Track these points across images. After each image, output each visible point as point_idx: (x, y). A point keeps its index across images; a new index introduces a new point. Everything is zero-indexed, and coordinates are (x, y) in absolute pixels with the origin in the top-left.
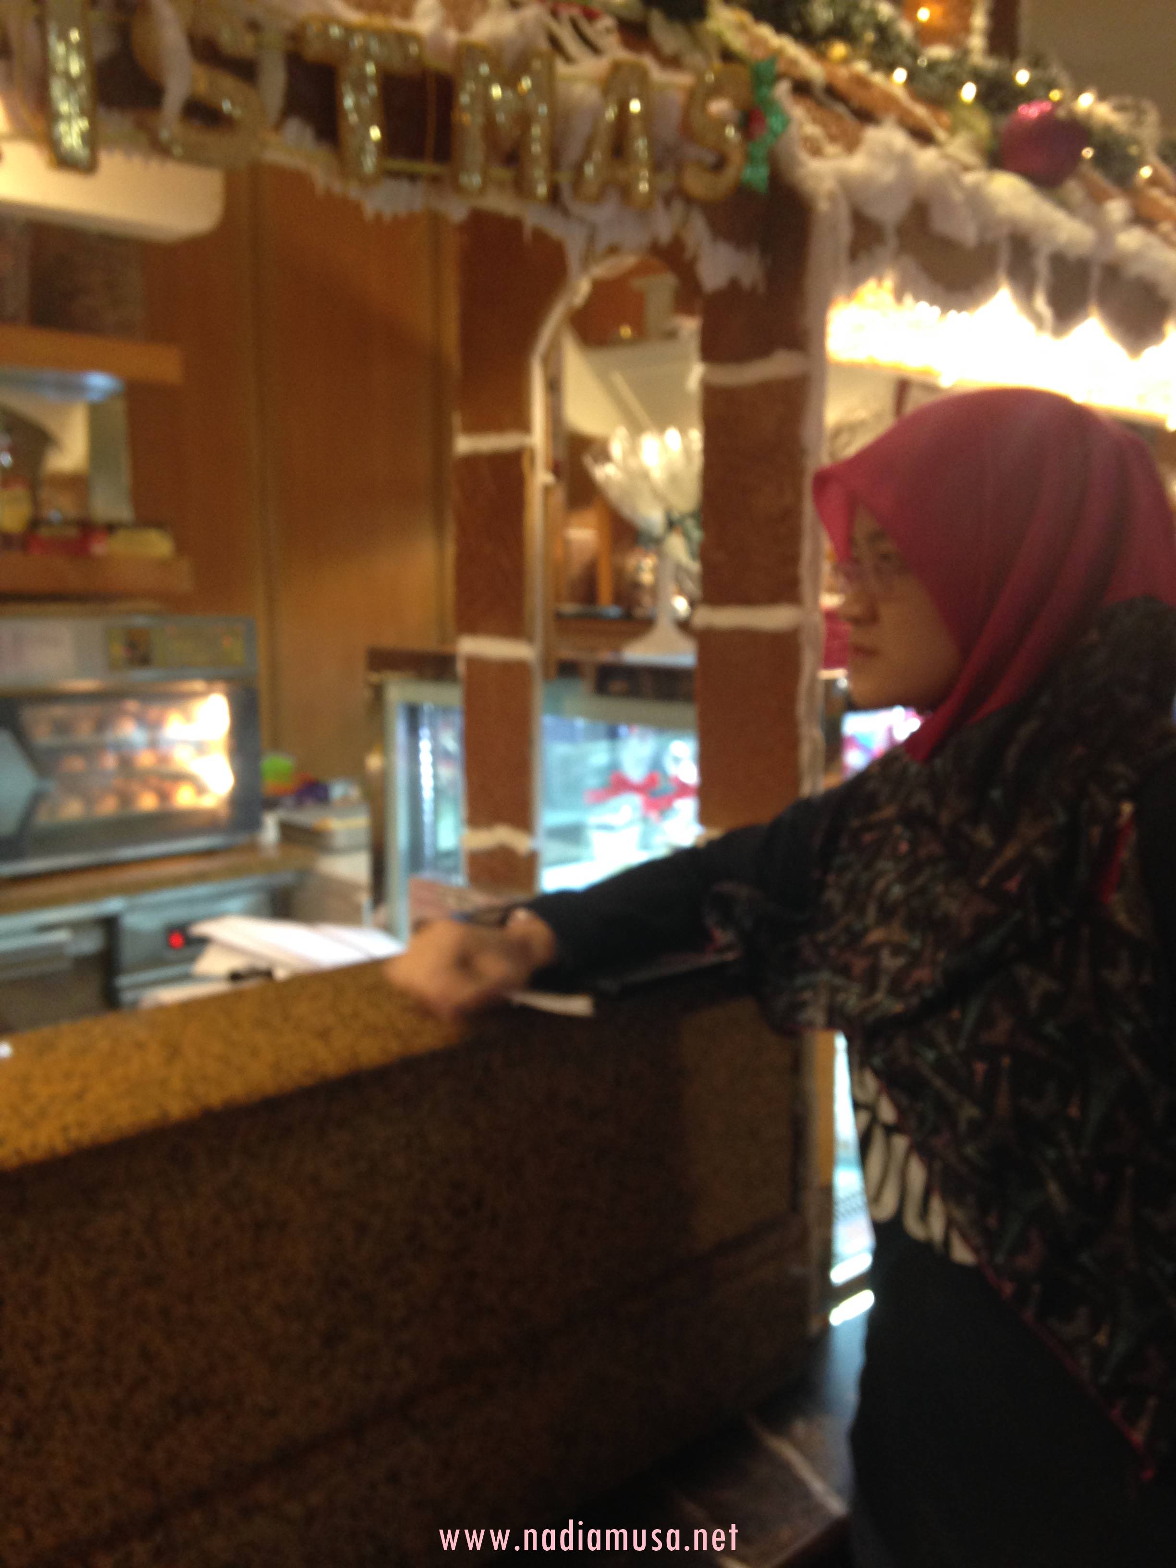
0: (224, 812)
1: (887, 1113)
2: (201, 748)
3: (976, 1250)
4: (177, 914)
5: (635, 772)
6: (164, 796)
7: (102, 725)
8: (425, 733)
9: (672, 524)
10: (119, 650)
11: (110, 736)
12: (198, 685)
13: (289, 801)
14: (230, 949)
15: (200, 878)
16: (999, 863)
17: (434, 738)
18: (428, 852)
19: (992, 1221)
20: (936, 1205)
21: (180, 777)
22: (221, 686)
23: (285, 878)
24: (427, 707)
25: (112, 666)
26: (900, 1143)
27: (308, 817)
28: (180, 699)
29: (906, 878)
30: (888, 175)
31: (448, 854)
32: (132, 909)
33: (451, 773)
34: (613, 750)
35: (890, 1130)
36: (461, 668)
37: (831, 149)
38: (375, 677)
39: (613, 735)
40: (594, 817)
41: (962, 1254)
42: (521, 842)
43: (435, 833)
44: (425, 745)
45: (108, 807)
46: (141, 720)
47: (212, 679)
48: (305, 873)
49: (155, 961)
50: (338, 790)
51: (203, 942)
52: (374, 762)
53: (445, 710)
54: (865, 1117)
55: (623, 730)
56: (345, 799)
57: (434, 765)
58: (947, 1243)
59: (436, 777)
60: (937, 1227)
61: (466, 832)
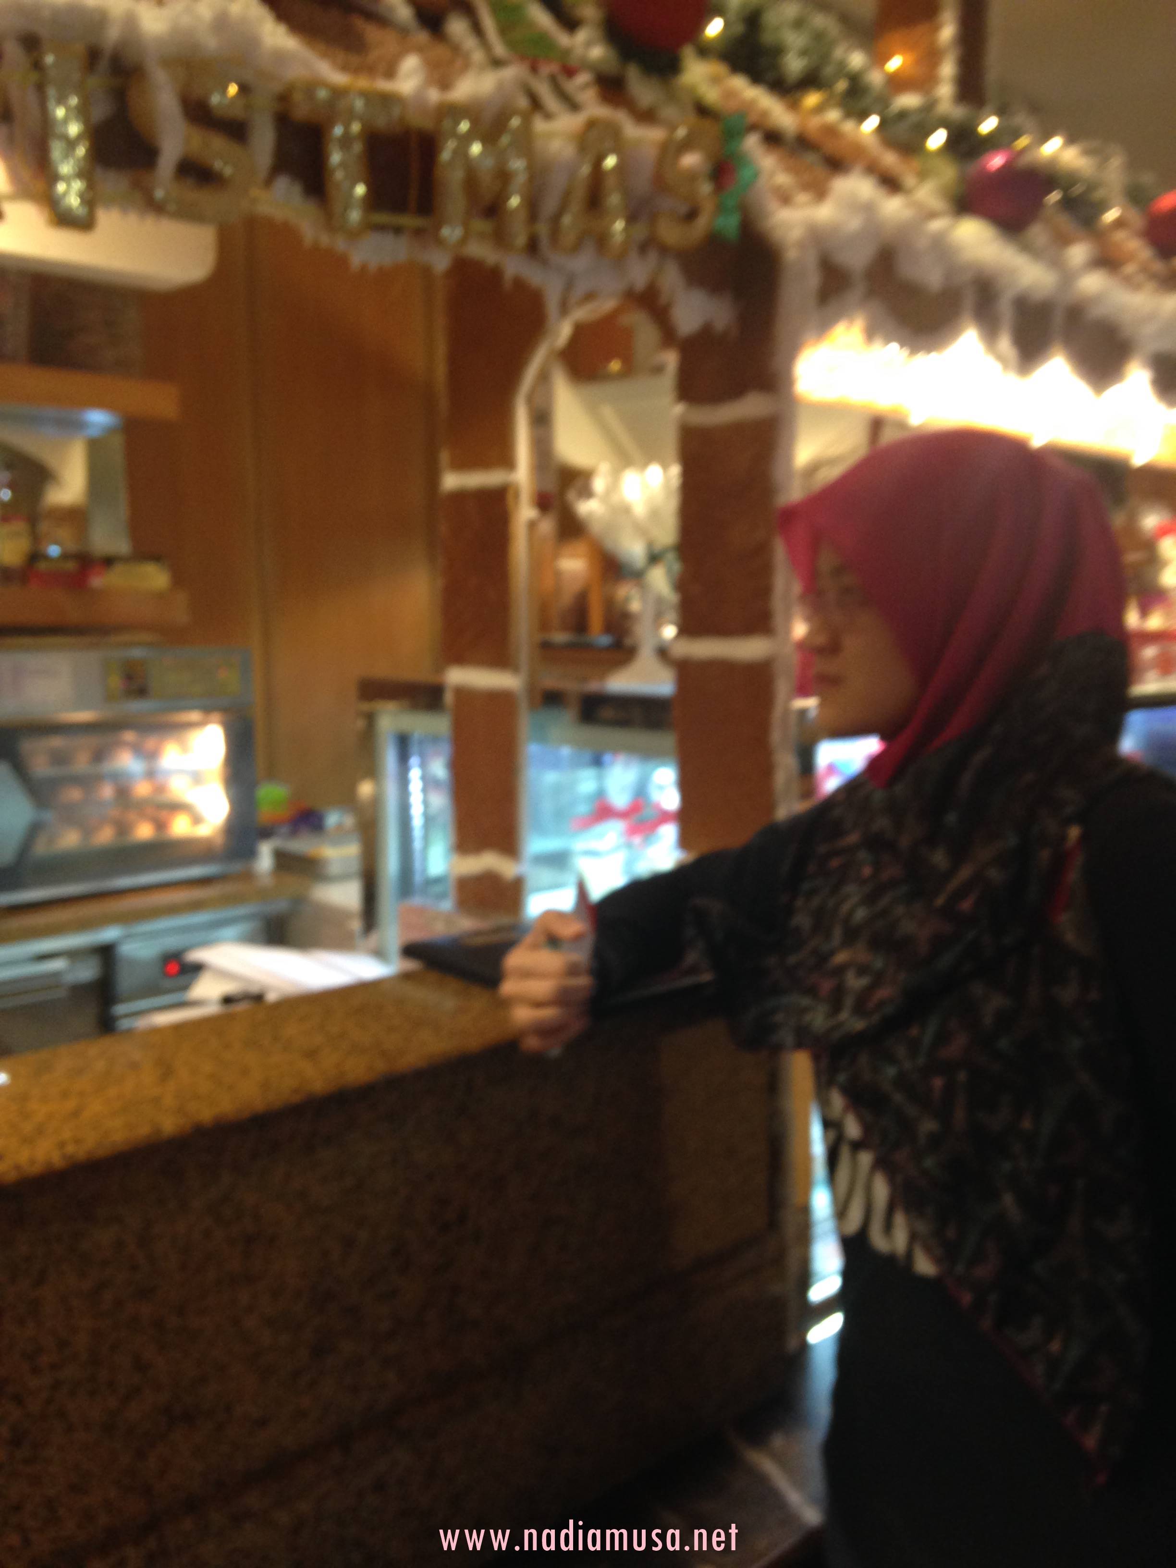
0: (219, 841)
1: (853, 1129)
2: (197, 778)
3: (937, 1261)
4: (171, 943)
5: (620, 799)
6: (161, 825)
7: (99, 756)
8: (414, 761)
9: (654, 558)
10: (116, 681)
11: (108, 766)
12: (194, 716)
13: (284, 830)
14: (224, 974)
15: (196, 906)
16: (954, 883)
17: (423, 765)
18: (418, 878)
19: (951, 1233)
20: (900, 1220)
21: (177, 807)
22: (216, 716)
23: (280, 905)
24: (417, 735)
25: (109, 698)
26: (866, 1159)
27: (302, 845)
28: (178, 729)
29: (870, 899)
30: (854, 223)
31: (438, 880)
32: (128, 937)
33: (440, 801)
34: (600, 778)
35: (857, 1146)
36: (449, 698)
37: (802, 198)
38: (365, 706)
39: (597, 762)
40: (580, 843)
41: (924, 1266)
42: (507, 868)
43: (425, 859)
44: (415, 774)
45: (105, 836)
46: (138, 750)
47: (207, 710)
48: (300, 901)
49: (151, 990)
50: (332, 819)
51: (197, 968)
52: (366, 789)
53: (435, 739)
54: (832, 1134)
55: (607, 758)
56: (340, 827)
57: (425, 790)
58: (909, 1255)
59: (426, 803)
60: (900, 1240)
61: (456, 858)
